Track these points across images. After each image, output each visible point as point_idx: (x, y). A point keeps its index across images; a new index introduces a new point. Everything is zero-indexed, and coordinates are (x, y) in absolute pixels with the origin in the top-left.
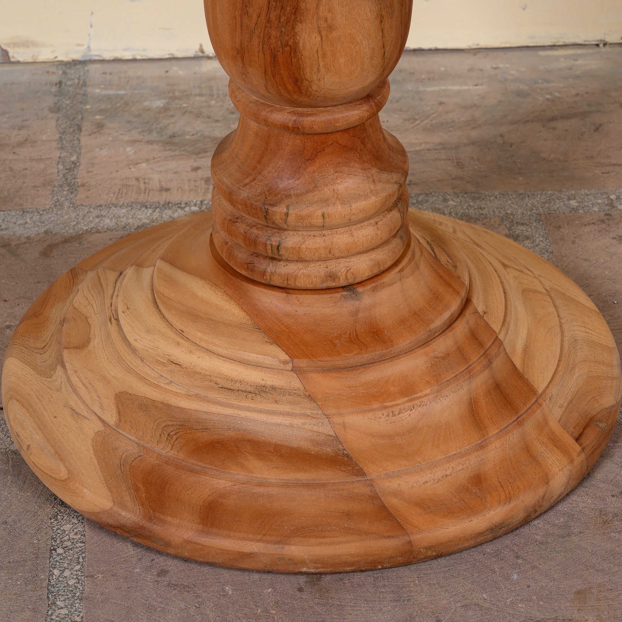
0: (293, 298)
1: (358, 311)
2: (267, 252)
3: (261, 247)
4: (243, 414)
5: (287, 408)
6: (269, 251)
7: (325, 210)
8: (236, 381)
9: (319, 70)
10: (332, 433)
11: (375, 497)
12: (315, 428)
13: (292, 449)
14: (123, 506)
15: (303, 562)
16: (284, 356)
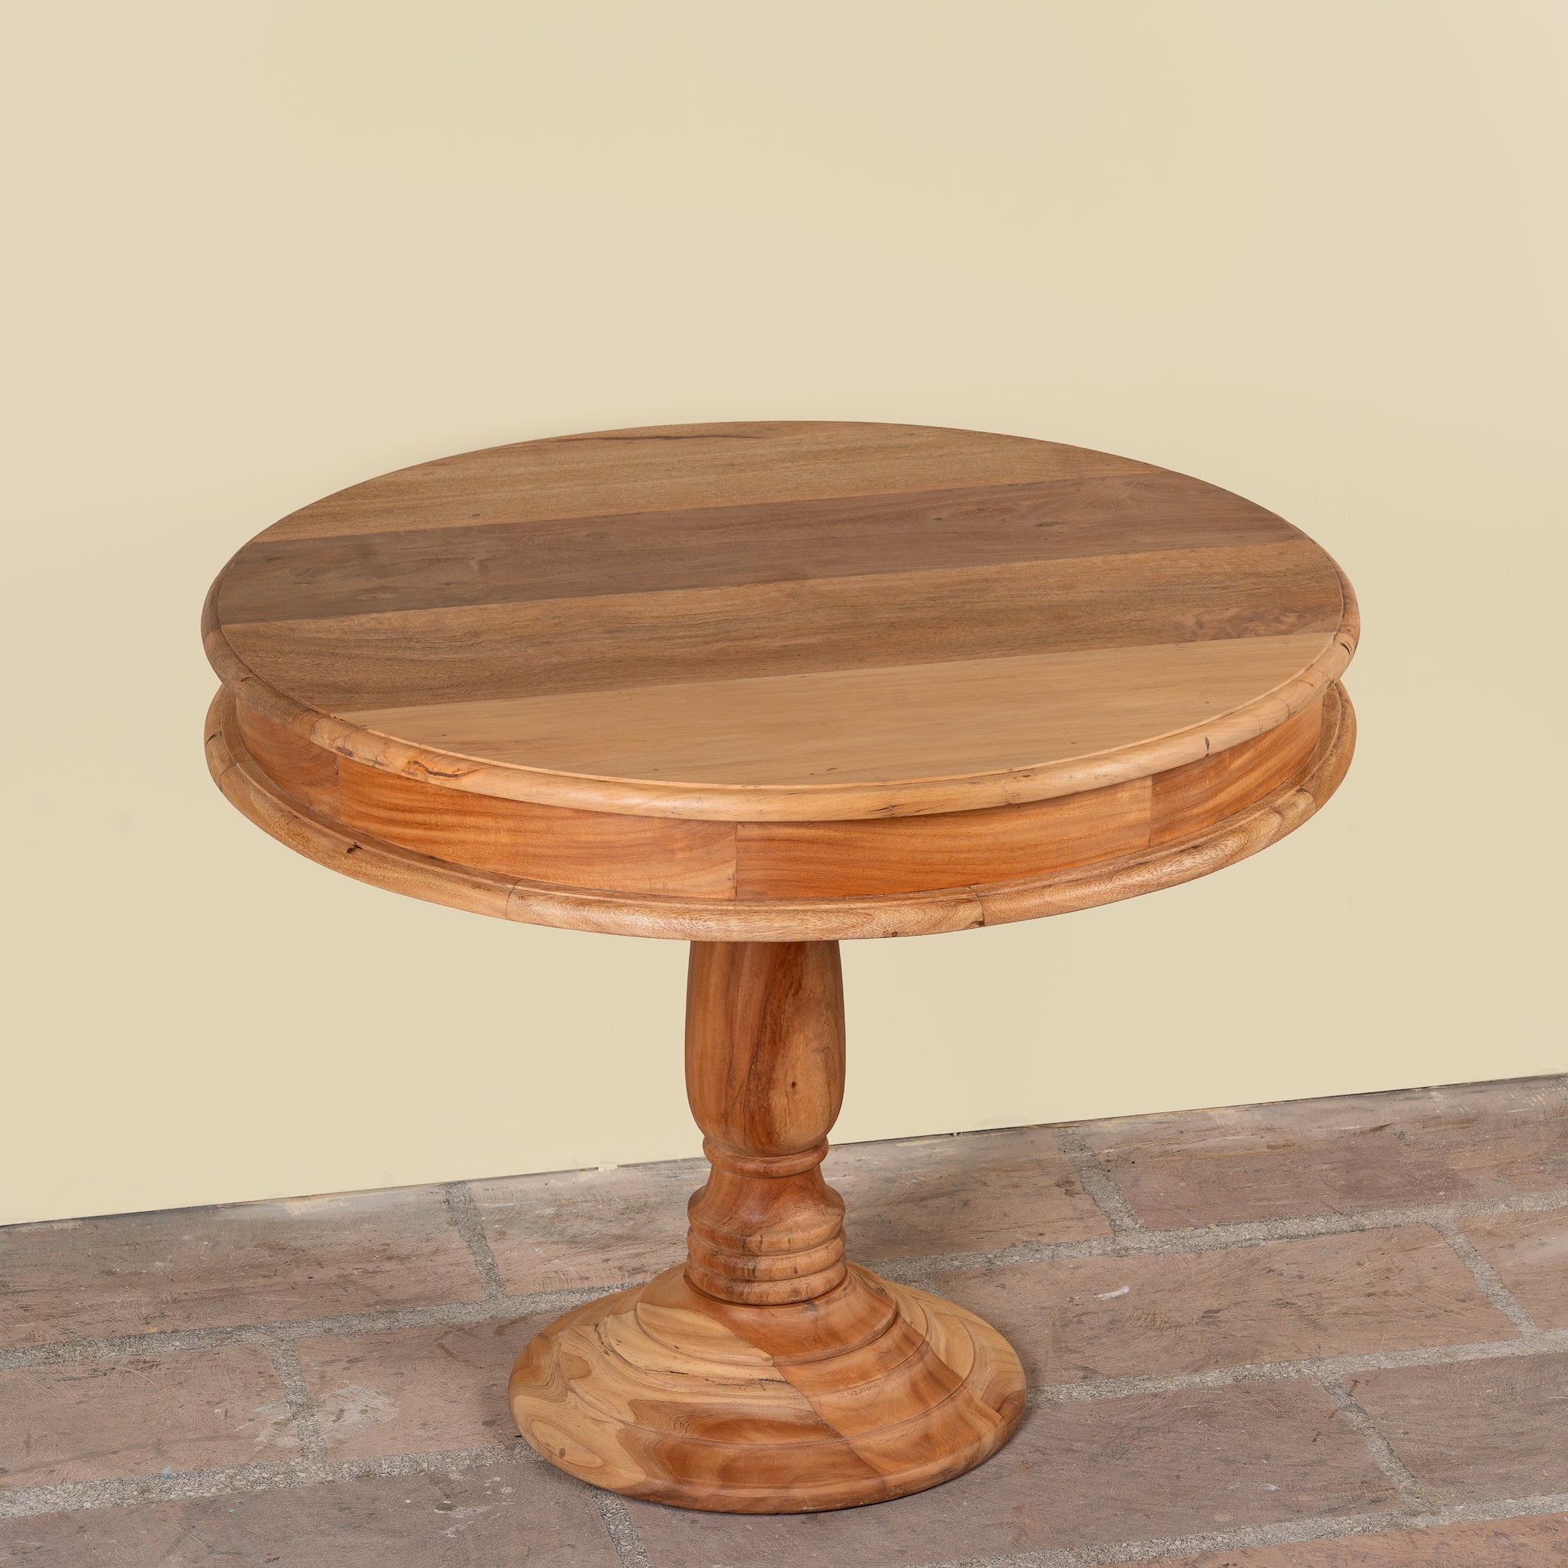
0: (767, 1312)
1: (817, 1319)
2: (744, 1276)
3: (739, 1272)
4: (739, 1401)
5: (774, 1393)
6: (746, 1274)
7: (790, 1236)
8: (729, 1379)
9: (786, 1125)
10: (811, 1409)
11: (851, 1452)
12: (798, 1407)
13: (781, 1423)
14: (655, 1476)
15: (803, 1502)
16: (766, 1355)
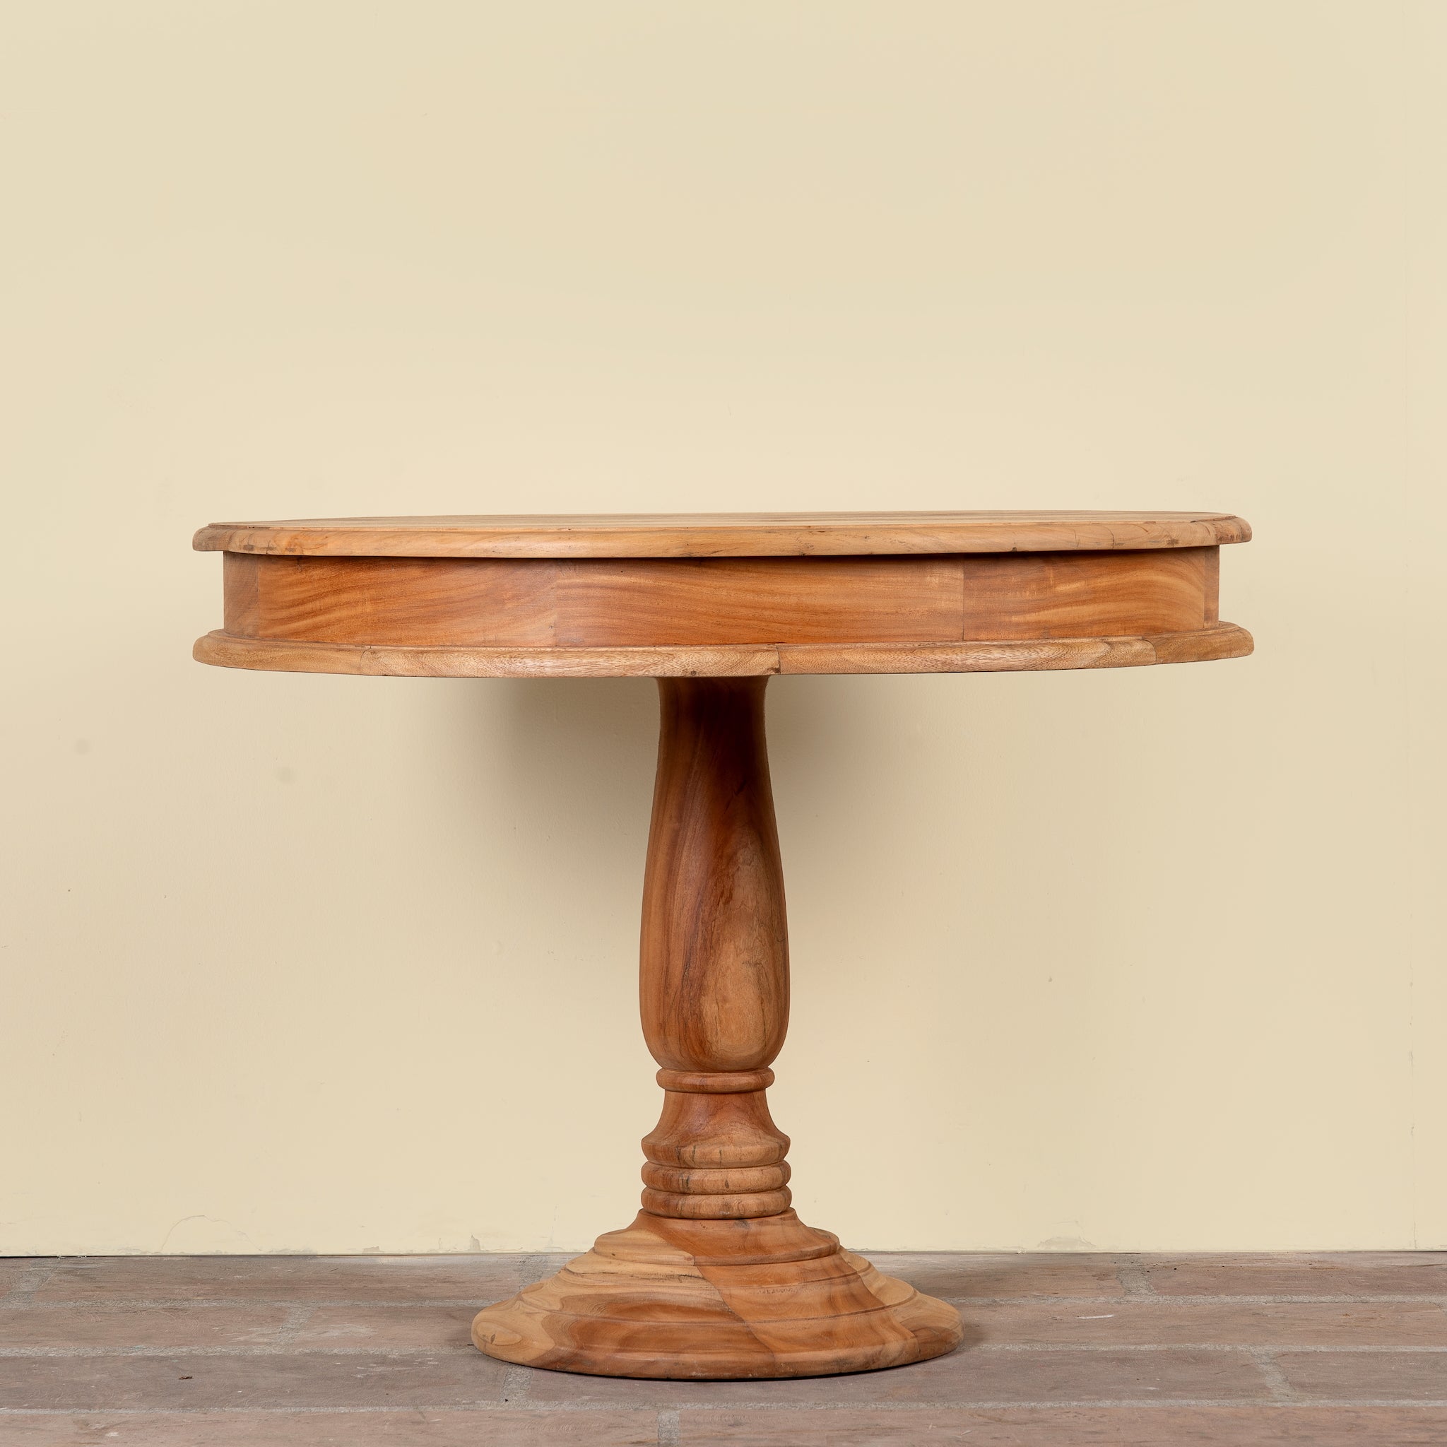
0: (699, 1224)
1: (746, 1235)
2: (679, 1187)
3: (674, 1184)
4: (655, 1290)
5: (689, 1285)
6: (681, 1186)
7: (722, 1148)
8: (652, 1275)
9: (717, 1033)
10: (721, 1300)
11: (749, 1333)
12: (708, 1297)
13: (690, 1308)
14: (562, 1344)
15: (692, 1367)
16: (688, 1255)
